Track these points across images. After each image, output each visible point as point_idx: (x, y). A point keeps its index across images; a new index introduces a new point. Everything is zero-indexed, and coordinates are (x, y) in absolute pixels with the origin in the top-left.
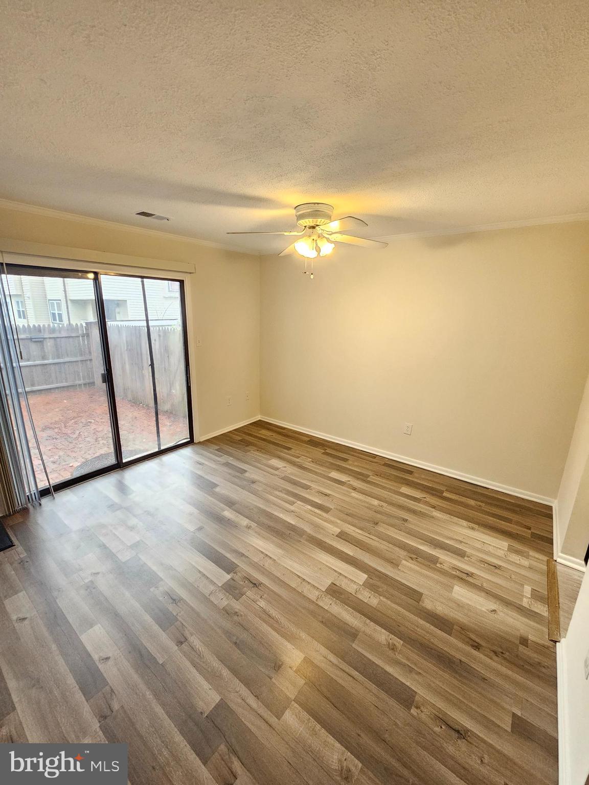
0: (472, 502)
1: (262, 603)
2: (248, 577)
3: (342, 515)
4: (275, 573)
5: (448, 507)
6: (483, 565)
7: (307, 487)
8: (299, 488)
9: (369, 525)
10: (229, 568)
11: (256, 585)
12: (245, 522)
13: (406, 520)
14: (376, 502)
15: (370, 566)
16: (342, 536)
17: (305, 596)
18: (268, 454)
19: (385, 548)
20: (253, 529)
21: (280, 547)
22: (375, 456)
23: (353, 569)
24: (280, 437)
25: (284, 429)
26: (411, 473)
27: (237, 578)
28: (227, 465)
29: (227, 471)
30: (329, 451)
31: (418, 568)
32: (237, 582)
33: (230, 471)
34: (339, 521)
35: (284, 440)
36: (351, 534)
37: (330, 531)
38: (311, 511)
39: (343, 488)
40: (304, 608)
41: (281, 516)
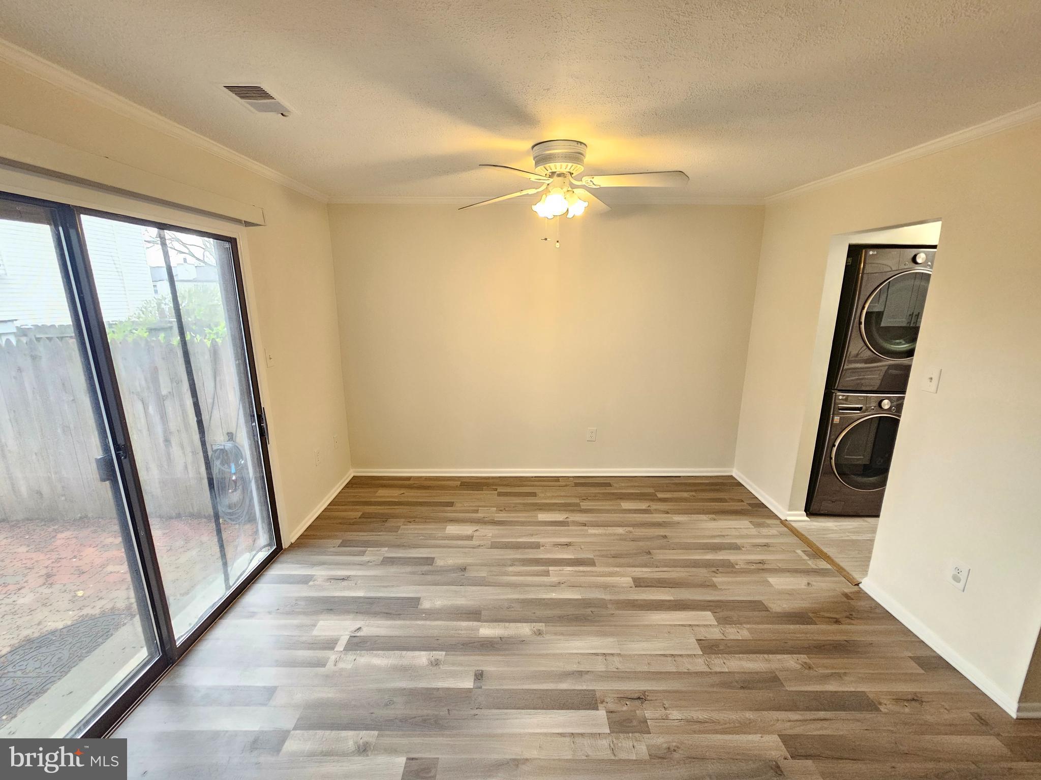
0: (685, 495)
1: (675, 714)
2: (622, 696)
3: (611, 560)
4: (639, 669)
5: (675, 507)
6: (758, 549)
7: (537, 546)
8: (526, 550)
9: (645, 558)
10: (589, 702)
11: (641, 698)
12: (524, 630)
13: (665, 537)
14: (620, 530)
15: (700, 601)
16: (639, 583)
17: (694, 673)
18: (430, 522)
19: (687, 574)
20: (547, 633)
21: (604, 634)
22: (557, 479)
23: (693, 613)
24: (419, 493)
25: (409, 478)
26: (609, 485)
27: (612, 706)
28: (388, 561)
29: (403, 570)
30: (500, 490)
31: (730, 579)
32: (618, 712)
33: (409, 569)
34: (618, 569)
35: (427, 495)
36: (643, 576)
37: (624, 585)
38: (576, 571)
39: (570, 528)
40: (712, 686)
41: (554, 595)
